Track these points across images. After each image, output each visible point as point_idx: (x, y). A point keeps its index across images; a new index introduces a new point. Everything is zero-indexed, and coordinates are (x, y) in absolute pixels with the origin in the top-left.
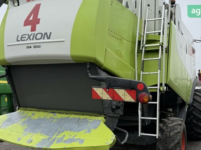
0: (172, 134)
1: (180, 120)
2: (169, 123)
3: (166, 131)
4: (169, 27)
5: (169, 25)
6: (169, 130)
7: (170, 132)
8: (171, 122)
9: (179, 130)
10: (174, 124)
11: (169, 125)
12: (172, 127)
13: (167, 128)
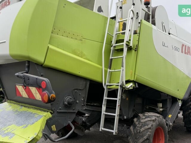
0: (142, 129)
1: (155, 116)
2: (143, 119)
3: (137, 125)
4: (140, 26)
5: (140, 24)
6: (140, 126)
7: (141, 127)
8: (144, 117)
9: (150, 126)
10: (146, 120)
11: (142, 121)
12: (145, 122)
13: (139, 124)
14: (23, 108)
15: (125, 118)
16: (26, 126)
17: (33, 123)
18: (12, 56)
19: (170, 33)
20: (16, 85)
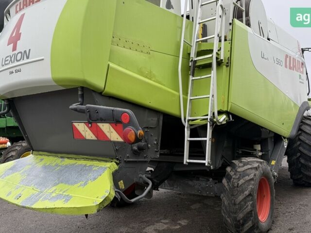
0: (241, 182)
1: (257, 162)
2: (239, 167)
3: (233, 177)
4: (231, 28)
5: (231, 26)
6: (237, 177)
7: (239, 179)
8: (242, 165)
9: (252, 176)
10: (246, 167)
11: (239, 170)
12: (243, 171)
13: (235, 174)
14: (66, 160)
15: (212, 168)
16: (86, 184)
17: (95, 179)
18: (56, 81)
19: (269, 37)
20: (74, 123)
